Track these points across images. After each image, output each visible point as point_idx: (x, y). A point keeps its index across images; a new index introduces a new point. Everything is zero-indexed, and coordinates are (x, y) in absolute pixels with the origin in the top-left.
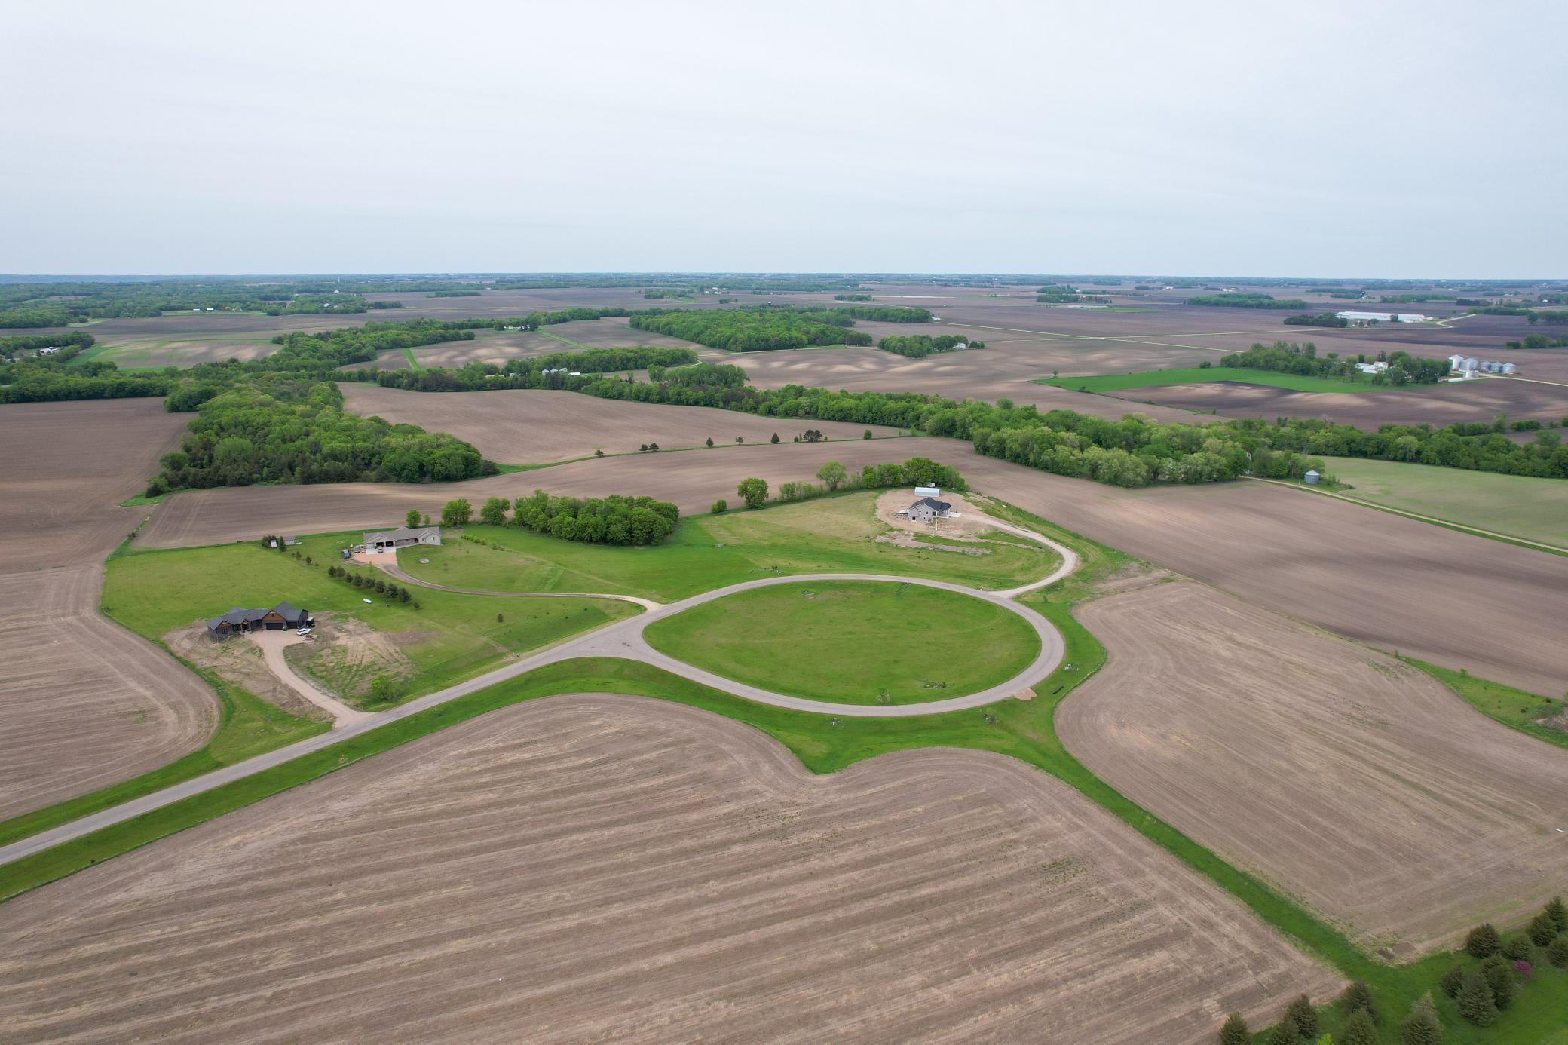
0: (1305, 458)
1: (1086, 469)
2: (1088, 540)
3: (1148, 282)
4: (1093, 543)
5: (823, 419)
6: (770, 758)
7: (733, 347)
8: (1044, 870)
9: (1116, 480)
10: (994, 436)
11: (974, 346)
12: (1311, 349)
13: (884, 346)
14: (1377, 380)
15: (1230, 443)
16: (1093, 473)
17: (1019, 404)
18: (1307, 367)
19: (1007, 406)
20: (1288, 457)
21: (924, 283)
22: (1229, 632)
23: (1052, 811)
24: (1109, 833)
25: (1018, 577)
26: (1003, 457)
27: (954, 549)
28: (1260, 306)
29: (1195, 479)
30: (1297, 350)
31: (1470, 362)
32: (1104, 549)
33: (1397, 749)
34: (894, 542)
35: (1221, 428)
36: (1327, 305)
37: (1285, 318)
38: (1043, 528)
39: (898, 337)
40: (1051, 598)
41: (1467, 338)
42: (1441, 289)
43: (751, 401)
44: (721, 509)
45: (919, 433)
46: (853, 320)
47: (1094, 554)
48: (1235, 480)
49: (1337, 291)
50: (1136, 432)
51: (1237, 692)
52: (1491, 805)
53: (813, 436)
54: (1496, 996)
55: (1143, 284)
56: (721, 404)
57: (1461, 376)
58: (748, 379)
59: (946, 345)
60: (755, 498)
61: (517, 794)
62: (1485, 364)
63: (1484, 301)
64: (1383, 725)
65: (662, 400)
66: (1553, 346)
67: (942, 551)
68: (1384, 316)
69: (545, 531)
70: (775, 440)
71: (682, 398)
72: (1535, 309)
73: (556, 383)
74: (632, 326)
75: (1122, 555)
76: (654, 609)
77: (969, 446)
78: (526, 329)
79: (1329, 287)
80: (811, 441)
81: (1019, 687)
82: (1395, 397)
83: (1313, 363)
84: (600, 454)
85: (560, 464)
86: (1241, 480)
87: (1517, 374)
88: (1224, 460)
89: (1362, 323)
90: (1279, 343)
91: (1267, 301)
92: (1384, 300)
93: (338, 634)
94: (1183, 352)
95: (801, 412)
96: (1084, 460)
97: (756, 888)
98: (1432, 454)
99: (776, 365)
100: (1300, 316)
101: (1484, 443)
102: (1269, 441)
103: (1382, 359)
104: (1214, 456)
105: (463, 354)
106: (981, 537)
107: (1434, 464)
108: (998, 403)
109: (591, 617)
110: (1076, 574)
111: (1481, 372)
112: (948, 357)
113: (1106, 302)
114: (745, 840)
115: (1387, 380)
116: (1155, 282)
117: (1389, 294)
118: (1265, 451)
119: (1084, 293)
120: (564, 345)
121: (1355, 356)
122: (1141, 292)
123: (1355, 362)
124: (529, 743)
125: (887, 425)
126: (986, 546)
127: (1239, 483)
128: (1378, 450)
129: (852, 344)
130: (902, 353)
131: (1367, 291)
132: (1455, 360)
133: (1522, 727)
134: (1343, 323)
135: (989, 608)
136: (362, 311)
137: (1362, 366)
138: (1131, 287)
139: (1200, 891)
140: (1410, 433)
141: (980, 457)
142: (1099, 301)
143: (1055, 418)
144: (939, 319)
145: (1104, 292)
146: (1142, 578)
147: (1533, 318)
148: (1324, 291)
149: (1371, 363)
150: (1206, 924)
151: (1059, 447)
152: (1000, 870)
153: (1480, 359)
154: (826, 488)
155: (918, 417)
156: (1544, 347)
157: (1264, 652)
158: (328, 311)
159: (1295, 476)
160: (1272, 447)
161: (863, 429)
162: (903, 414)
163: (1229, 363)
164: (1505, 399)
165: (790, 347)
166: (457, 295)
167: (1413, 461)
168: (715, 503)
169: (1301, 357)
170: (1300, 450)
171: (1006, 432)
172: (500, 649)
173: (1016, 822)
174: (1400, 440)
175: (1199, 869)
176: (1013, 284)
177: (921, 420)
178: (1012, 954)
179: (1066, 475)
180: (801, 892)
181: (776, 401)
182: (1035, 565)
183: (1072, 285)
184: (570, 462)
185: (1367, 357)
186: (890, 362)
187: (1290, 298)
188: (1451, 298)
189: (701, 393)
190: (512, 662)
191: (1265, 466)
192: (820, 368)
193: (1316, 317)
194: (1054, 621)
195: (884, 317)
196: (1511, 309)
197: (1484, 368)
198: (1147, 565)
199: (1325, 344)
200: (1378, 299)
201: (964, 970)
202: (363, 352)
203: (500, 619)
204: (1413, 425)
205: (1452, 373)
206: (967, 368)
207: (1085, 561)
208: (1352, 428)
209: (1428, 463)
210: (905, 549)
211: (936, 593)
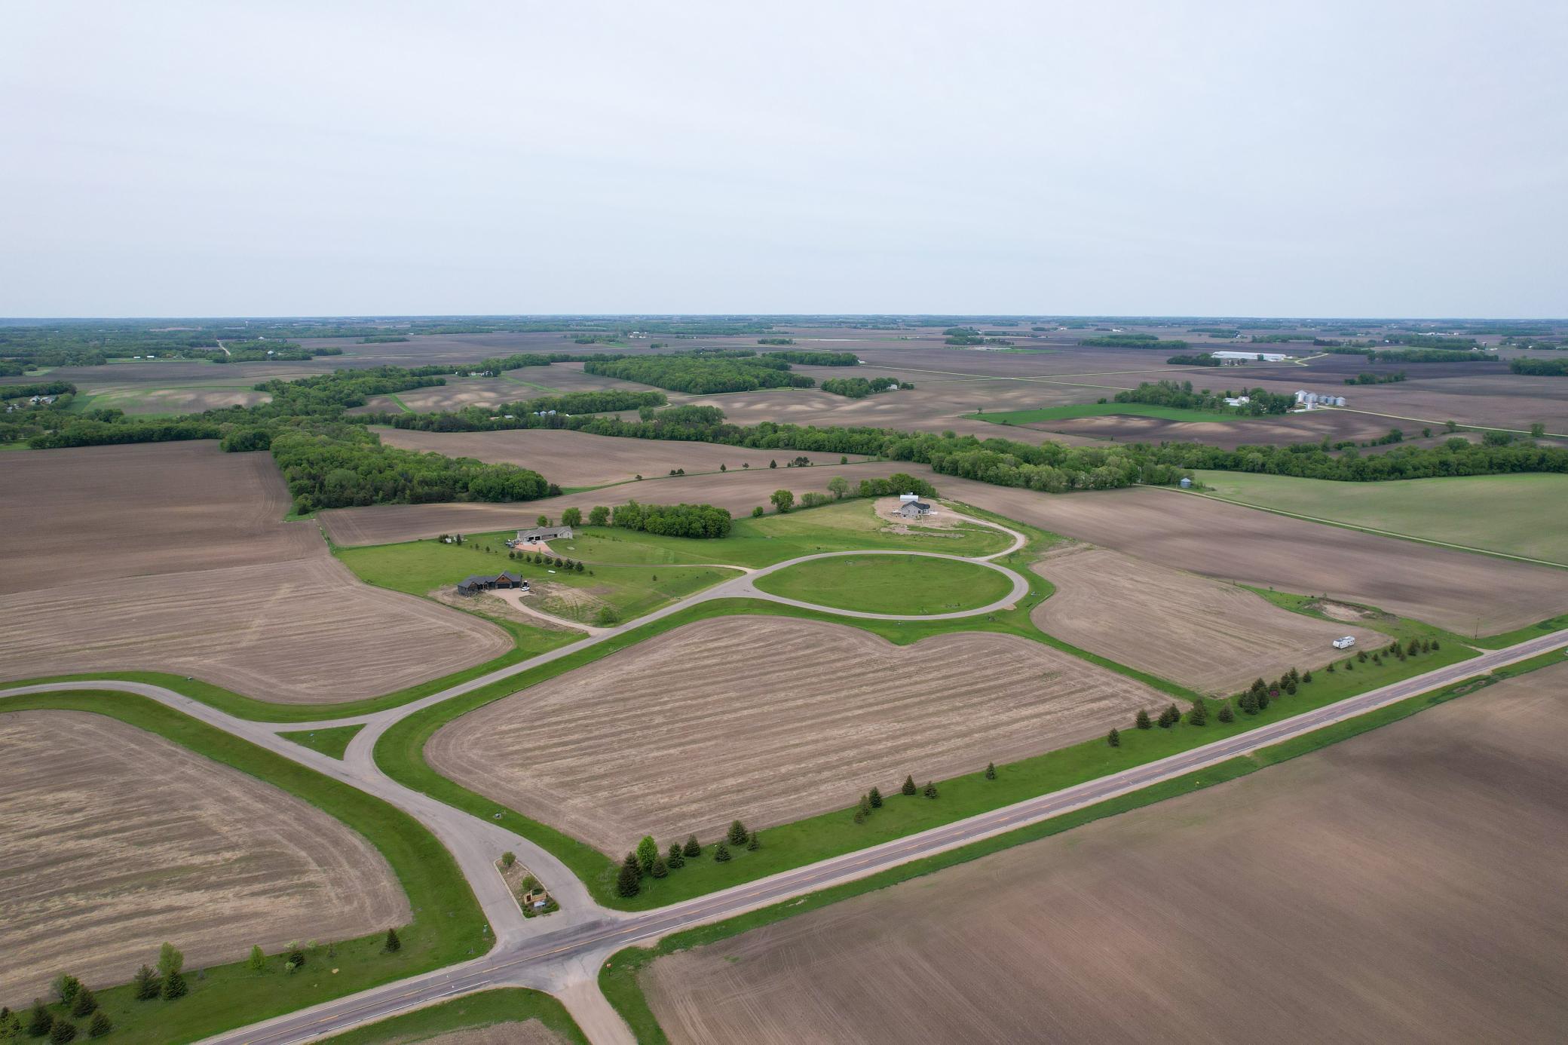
0: (1179, 470)
1: (1021, 481)
2: (1031, 527)
3: (1043, 322)
4: (1035, 528)
5: (800, 449)
6: (869, 639)
7: (694, 390)
8: (1040, 676)
9: (1044, 488)
10: (948, 458)
11: (905, 387)
12: (1188, 386)
13: (826, 388)
14: (1240, 411)
15: (1125, 460)
16: (1027, 483)
17: (960, 435)
18: (1185, 401)
19: (951, 436)
20: (1168, 469)
21: (833, 325)
22: (1131, 576)
23: (1038, 655)
24: (1071, 662)
25: (987, 550)
26: (956, 474)
27: (939, 535)
28: (1146, 347)
29: (1101, 486)
30: (1177, 387)
31: (1312, 397)
32: (1042, 531)
33: (1228, 623)
34: (894, 532)
35: (1120, 449)
36: (1205, 345)
37: (1168, 358)
38: (997, 520)
39: (838, 379)
40: (1013, 561)
41: (1316, 376)
42: (1305, 329)
43: (737, 435)
44: (759, 514)
45: (883, 459)
46: (789, 364)
47: (1036, 535)
48: (1131, 487)
49: (1215, 330)
50: (1055, 454)
51: (1137, 603)
52: (1274, 642)
53: (802, 462)
54: (1260, 702)
55: (1040, 325)
56: (711, 439)
57: (1304, 408)
58: (726, 418)
59: (881, 386)
60: (784, 505)
61: (729, 659)
62: (1323, 398)
63: (1336, 342)
64: (1222, 614)
65: (657, 436)
66: (1381, 382)
67: (930, 536)
68: (1252, 356)
69: (642, 529)
70: (773, 465)
71: (676, 434)
72: (1377, 349)
73: (554, 424)
74: (587, 371)
75: (1055, 535)
76: (752, 572)
77: (930, 467)
78: (489, 375)
79: (1209, 327)
80: (801, 466)
81: (1007, 603)
82: (1253, 425)
83: (1190, 399)
84: (639, 478)
85: (609, 486)
86: (1135, 486)
87: (1347, 406)
88: (1122, 472)
89: (1233, 362)
90: (1162, 383)
91: (1152, 342)
92: (1254, 340)
93: (549, 590)
94: (1083, 390)
95: (781, 444)
96: (1020, 473)
97: (889, 688)
98: (1272, 466)
99: (737, 405)
100: (1183, 356)
101: (1308, 458)
102: (1154, 459)
103: (1245, 395)
104: (1114, 469)
105: (447, 398)
106: (955, 526)
107: (1274, 473)
108: (944, 434)
109: (713, 578)
110: (1027, 547)
111: (1320, 404)
112: (883, 397)
113: (1009, 344)
114: (873, 672)
115: (1248, 411)
116: (1049, 322)
117: (1259, 334)
118: (1152, 465)
119: (986, 335)
120: (535, 389)
121: (1224, 392)
122: (1039, 333)
123: (1223, 397)
124: (720, 639)
125: (855, 453)
126: (960, 532)
127: (1132, 489)
128: (1236, 465)
129: (797, 386)
130: (844, 394)
131: (1241, 331)
132: (1300, 396)
133: (1297, 611)
134: (1217, 362)
135: (975, 567)
136: (309, 358)
137: (1228, 400)
138: (1028, 328)
139: (1122, 681)
140: (1259, 451)
141: (938, 475)
142: (1002, 343)
143: (992, 444)
144: (863, 362)
145: (1004, 334)
146: (1071, 549)
147: (1372, 357)
148: (1203, 331)
149: (1237, 398)
150: (1125, 691)
151: (1000, 465)
152: (1016, 678)
153: (1319, 393)
154: (835, 497)
155: (881, 446)
156: (1374, 383)
157: (1153, 585)
158: (274, 358)
159: (1173, 483)
160: (1157, 463)
161: (839, 457)
162: (867, 444)
163: (1121, 399)
164: (1335, 426)
165: (745, 389)
166: (386, 341)
167: (1259, 471)
168: (755, 509)
169: (1180, 394)
170: (1177, 464)
171: (958, 455)
172: (664, 595)
173: (1020, 660)
174: (1250, 456)
175: (1121, 673)
176: (919, 326)
177: (884, 448)
178: (1031, 704)
179: (1007, 485)
180: (915, 689)
181: (758, 435)
182: (998, 543)
183: (975, 327)
184: (617, 484)
185: (1233, 392)
186: (835, 402)
187: (1173, 339)
188: (1311, 338)
189: (692, 431)
190: (675, 603)
191: (1152, 476)
192: (777, 408)
193: (1194, 357)
194: (1019, 572)
195: (815, 361)
196: (1358, 349)
197: (1322, 402)
198: (1074, 540)
199: (1200, 381)
200: (1250, 339)
201: (1010, 710)
202: (355, 398)
203: (655, 578)
204: (1262, 446)
205: (1297, 405)
206: (903, 406)
207: (1031, 539)
208: (1217, 448)
209: (1270, 473)
210: (904, 535)
211: (935, 560)
